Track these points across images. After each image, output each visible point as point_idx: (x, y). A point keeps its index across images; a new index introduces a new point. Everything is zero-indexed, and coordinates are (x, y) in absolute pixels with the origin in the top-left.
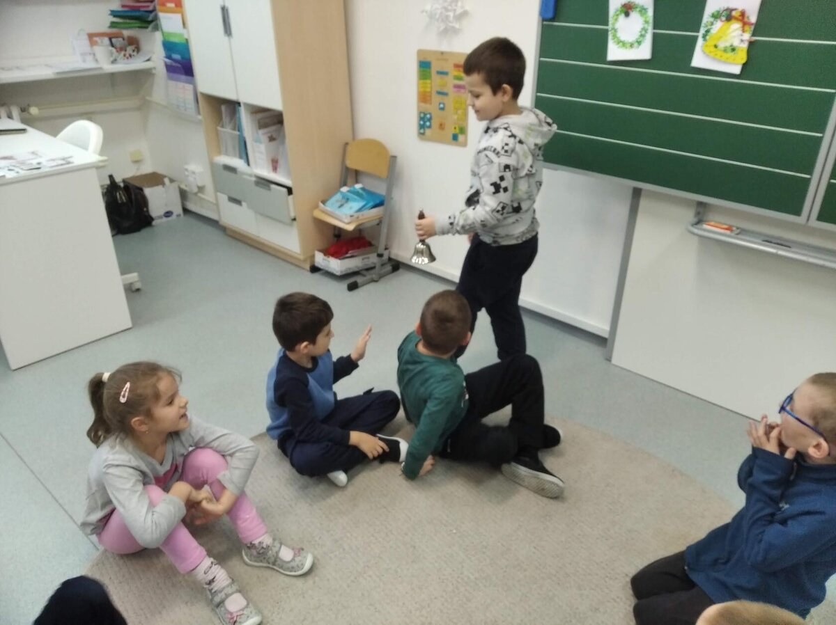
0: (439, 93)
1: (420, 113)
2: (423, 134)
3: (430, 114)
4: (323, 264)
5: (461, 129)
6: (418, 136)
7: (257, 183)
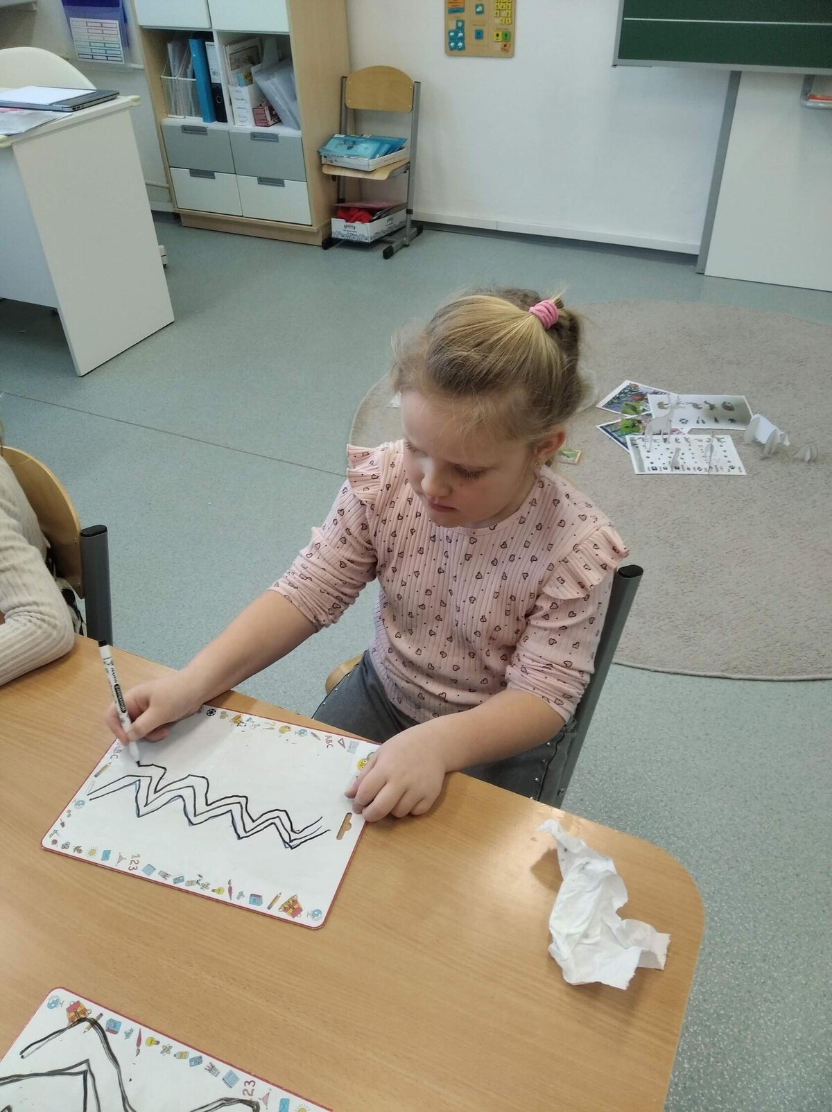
2: (454, 49)
4: (345, 233)
5: (506, 35)
6: (446, 52)
7: (254, 136)
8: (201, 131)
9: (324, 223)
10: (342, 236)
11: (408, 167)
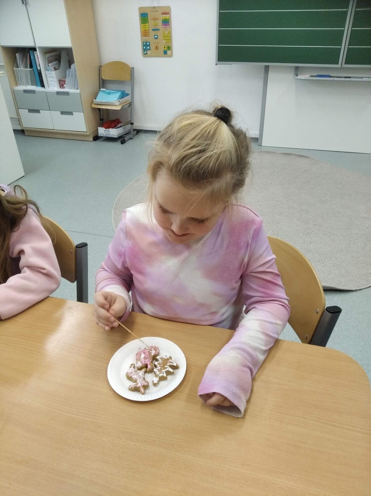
0: (154, 30)
1: (143, 42)
2: (146, 54)
3: (149, 42)
4: (105, 134)
5: (169, 47)
6: (143, 56)
7: (58, 93)
8: (33, 92)
9: (93, 130)
10: (104, 135)
11: (131, 104)
